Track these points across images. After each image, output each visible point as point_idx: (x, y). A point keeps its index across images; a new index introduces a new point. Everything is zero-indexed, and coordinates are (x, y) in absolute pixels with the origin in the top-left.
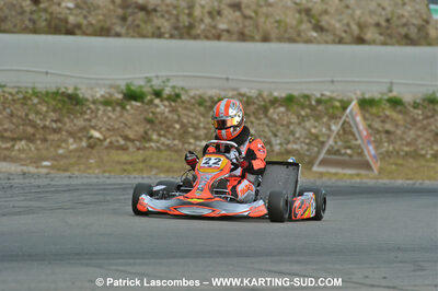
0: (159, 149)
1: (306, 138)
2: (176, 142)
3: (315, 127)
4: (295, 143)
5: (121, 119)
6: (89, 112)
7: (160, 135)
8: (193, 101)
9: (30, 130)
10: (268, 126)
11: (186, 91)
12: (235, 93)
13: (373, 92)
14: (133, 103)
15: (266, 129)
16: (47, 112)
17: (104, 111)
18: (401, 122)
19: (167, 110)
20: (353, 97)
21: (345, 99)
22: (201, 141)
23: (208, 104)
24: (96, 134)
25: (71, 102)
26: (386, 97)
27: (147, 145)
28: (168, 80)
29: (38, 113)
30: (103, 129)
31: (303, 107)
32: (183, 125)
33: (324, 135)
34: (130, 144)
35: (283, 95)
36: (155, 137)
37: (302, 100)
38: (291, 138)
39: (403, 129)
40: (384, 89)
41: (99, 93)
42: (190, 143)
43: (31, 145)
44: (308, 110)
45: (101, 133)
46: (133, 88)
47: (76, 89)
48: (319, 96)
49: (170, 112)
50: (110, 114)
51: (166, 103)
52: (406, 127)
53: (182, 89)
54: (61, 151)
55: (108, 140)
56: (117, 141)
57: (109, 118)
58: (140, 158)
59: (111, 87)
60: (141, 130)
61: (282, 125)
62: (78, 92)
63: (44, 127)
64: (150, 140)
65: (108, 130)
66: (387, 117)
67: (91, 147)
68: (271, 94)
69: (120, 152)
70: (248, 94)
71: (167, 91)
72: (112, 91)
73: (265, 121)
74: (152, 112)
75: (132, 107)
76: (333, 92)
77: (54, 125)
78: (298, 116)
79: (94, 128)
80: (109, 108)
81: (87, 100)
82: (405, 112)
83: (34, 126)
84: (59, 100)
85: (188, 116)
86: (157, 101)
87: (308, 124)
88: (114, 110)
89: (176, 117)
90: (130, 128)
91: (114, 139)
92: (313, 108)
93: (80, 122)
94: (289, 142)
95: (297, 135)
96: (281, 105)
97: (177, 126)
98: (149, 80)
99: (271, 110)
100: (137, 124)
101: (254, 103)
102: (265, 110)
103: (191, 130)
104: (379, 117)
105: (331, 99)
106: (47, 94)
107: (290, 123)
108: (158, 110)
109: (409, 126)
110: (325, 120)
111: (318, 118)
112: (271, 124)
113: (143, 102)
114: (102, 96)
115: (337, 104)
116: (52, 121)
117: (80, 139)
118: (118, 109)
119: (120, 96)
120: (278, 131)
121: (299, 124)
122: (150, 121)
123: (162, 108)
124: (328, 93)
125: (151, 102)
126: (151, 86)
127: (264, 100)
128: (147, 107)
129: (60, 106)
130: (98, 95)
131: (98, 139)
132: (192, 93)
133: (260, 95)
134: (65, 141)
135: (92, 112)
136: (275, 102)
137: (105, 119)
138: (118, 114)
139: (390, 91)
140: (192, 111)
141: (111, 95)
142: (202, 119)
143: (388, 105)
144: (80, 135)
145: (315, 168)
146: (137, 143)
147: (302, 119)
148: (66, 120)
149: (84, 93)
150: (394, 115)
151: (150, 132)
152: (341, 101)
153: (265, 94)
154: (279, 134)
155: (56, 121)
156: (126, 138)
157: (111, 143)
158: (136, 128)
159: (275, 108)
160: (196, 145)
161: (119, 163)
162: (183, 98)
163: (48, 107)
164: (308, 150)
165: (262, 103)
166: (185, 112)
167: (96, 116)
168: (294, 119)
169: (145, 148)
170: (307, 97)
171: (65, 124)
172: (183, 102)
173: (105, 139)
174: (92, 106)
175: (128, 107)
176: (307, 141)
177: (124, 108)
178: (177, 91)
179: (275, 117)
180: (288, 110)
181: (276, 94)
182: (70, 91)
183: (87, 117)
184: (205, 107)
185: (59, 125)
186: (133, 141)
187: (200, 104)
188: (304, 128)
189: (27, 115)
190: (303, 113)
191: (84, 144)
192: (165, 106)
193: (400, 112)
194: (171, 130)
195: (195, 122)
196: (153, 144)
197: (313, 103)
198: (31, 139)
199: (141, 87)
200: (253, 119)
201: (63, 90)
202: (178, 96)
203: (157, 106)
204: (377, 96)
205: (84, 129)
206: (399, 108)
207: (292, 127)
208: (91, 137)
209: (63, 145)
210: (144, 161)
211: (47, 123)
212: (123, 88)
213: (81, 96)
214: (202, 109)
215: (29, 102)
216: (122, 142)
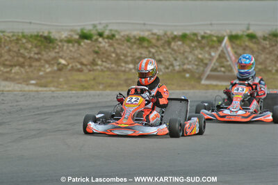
0: (102, 71)
1: (196, 61)
2: (113, 66)
3: (201, 54)
4: (188, 64)
5: (78, 52)
6: (58, 47)
7: (103, 61)
8: (123, 39)
9: (21, 60)
10: (171, 54)
11: (119, 33)
12: (150, 33)
13: (237, 31)
14: (86, 41)
15: (170, 56)
16: (31, 48)
17: (67, 46)
18: (255, 49)
19: (107, 45)
20: (225, 34)
21: (220, 35)
22: (128, 64)
23: (133, 40)
24: (63, 62)
25: (46, 41)
26: (245, 34)
27: (95, 68)
28: (107, 26)
29: (26, 49)
30: (67, 58)
31: (193, 41)
32: (117, 55)
33: (206, 59)
34: (84, 68)
35: (180, 33)
36: (100, 62)
37: (192, 37)
38: (186, 61)
39: (257, 53)
40: (244, 28)
41: (64, 35)
42: (122, 66)
43: (22, 69)
44: (196, 43)
45: (66, 61)
46: (85, 31)
47: (49, 33)
48: (202, 33)
49: (109, 46)
50: (71, 49)
51: (106, 40)
52: (259, 53)
53: (116, 31)
54: (41, 73)
55: (70, 65)
56: (76, 66)
57: (71, 51)
58: (92, 77)
59: (72, 31)
60: (90, 58)
61: (180, 53)
62: (51, 35)
63: (30, 58)
64: (97, 65)
65: (70, 59)
66: (247, 46)
67: (60, 70)
68: (172, 33)
69: (78, 73)
70: (158, 34)
71: (107, 33)
72: (72, 33)
73: (169, 50)
74: (98, 47)
75: (85, 43)
76: (211, 31)
77: (36, 56)
78: (190, 47)
79: (61, 57)
80: (70, 45)
81: (56, 40)
82: (258, 43)
83: (24, 57)
84: (39, 41)
85: (120, 48)
86: (100, 39)
87: (196, 52)
88: (73, 46)
89: (112, 50)
90: (84, 57)
91: (74, 64)
92: (199, 42)
93: (53, 54)
94: (184, 64)
95: (190, 59)
96: (179, 40)
97: (114, 55)
98: (95, 26)
99: (173, 44)
100: (88, 54)
101: (161, 39)
102: (169, 43)
103: (122, 57)
104: (241, 46)
105: (211, 36)
106: (31, 36)
107: (185, 52)
108: (101, 45)
109: (261, 52)
110: (207, 49)
111: (202, 48)
112: (173, 53)
113: (91, 40)
114: (66, 37)
115: (215, 39)
116: (35, 54)
117: (53, 64)
118: (76, 45)
119: (77, 37)
120: (177, 57)
121: (191, 52)
122: (96, 53)
123: (104, 43)
124: (208, 32)
125: (96, 40)
126: (97, 30)
127: (168, 37)
128: (94, 43)
129: (39, 44)
130: (63, 36)
131: (64, 65)
132: (122, 34)
133: (165, 34)
134: (43, 66)
135: (60, 47)
136: (175, 38)
137: (68, 51)
138: (76, 48)
139: (248, 29)
140: (123, 45)
141: (71, 36)
142: (129, 50)
143: (247, 39)
144: (52, 62)
145: (203, 82)
146: (89, 67)
147: (192, 49)
148: (43, 53)
149: (54, 35)
150: (251, 45)
151: (97, 60)
152: (217, 37)
153: (169, 33)
154: (178, 59)
155: (37, 54)
156: (82, 64)
157: (72, 67)
158: (88, 57)
159: (175, 42)
160: (125, 67)
161: (78, 81)
162: (117, 37)
163: (32, 45)
164: (197, 69)
165: (167, 39)
166: (118, 46)
167: (62, 50)
168: (187, 49)
169: (93, 70)
170: (195, 35)
171: (42, 55)
172: (117, 40)
173: (68, 64)
174: (60, 44)
175: (82, 44)
176: (196, 63)
177: (79, 44)
178: (113, 32)
179: (175, 48)
180: (183, 43)
181: (175, 33)
182: (46, 34)
183: (57, 50)
184: (131, 43)
185: (39, 56)
186: (86, 65)
187: (128, 41)
188: (194, 55)
189: (19, 50)
190: (193, 45)
191: (55, 68)
192: (106, 42)
193: (255, 43)
194: (110, 58)
195: (125, 52)
196: (98, 67)
197: (200, 38)
198: (22, 65)
199: (90, 30)
200: (161, 50)
201: (41, 33)
202: (113, 36)
203: (100, 43)
204: (240, 33)
205: (55, 58)
206: (254, 40)
207: (186, 54)
208: (59, 64)
209: (43, 69)
210: (94, 79)
211: (32, 55)
212: (79, 31)
213: (52, 37)
214: (129, 44)
215: (20, 42)
216: (79, 66)
